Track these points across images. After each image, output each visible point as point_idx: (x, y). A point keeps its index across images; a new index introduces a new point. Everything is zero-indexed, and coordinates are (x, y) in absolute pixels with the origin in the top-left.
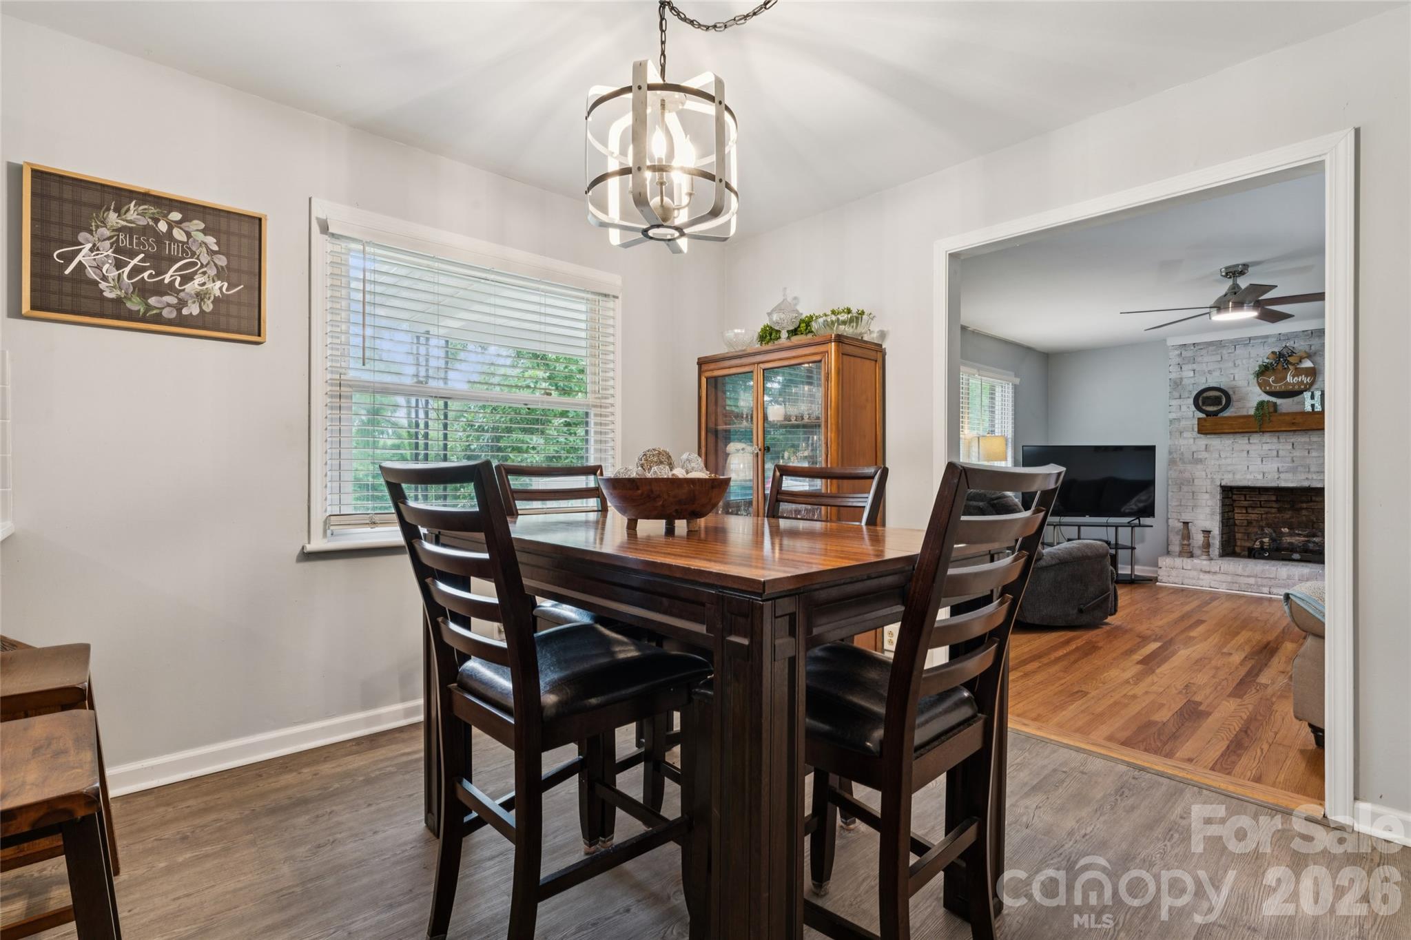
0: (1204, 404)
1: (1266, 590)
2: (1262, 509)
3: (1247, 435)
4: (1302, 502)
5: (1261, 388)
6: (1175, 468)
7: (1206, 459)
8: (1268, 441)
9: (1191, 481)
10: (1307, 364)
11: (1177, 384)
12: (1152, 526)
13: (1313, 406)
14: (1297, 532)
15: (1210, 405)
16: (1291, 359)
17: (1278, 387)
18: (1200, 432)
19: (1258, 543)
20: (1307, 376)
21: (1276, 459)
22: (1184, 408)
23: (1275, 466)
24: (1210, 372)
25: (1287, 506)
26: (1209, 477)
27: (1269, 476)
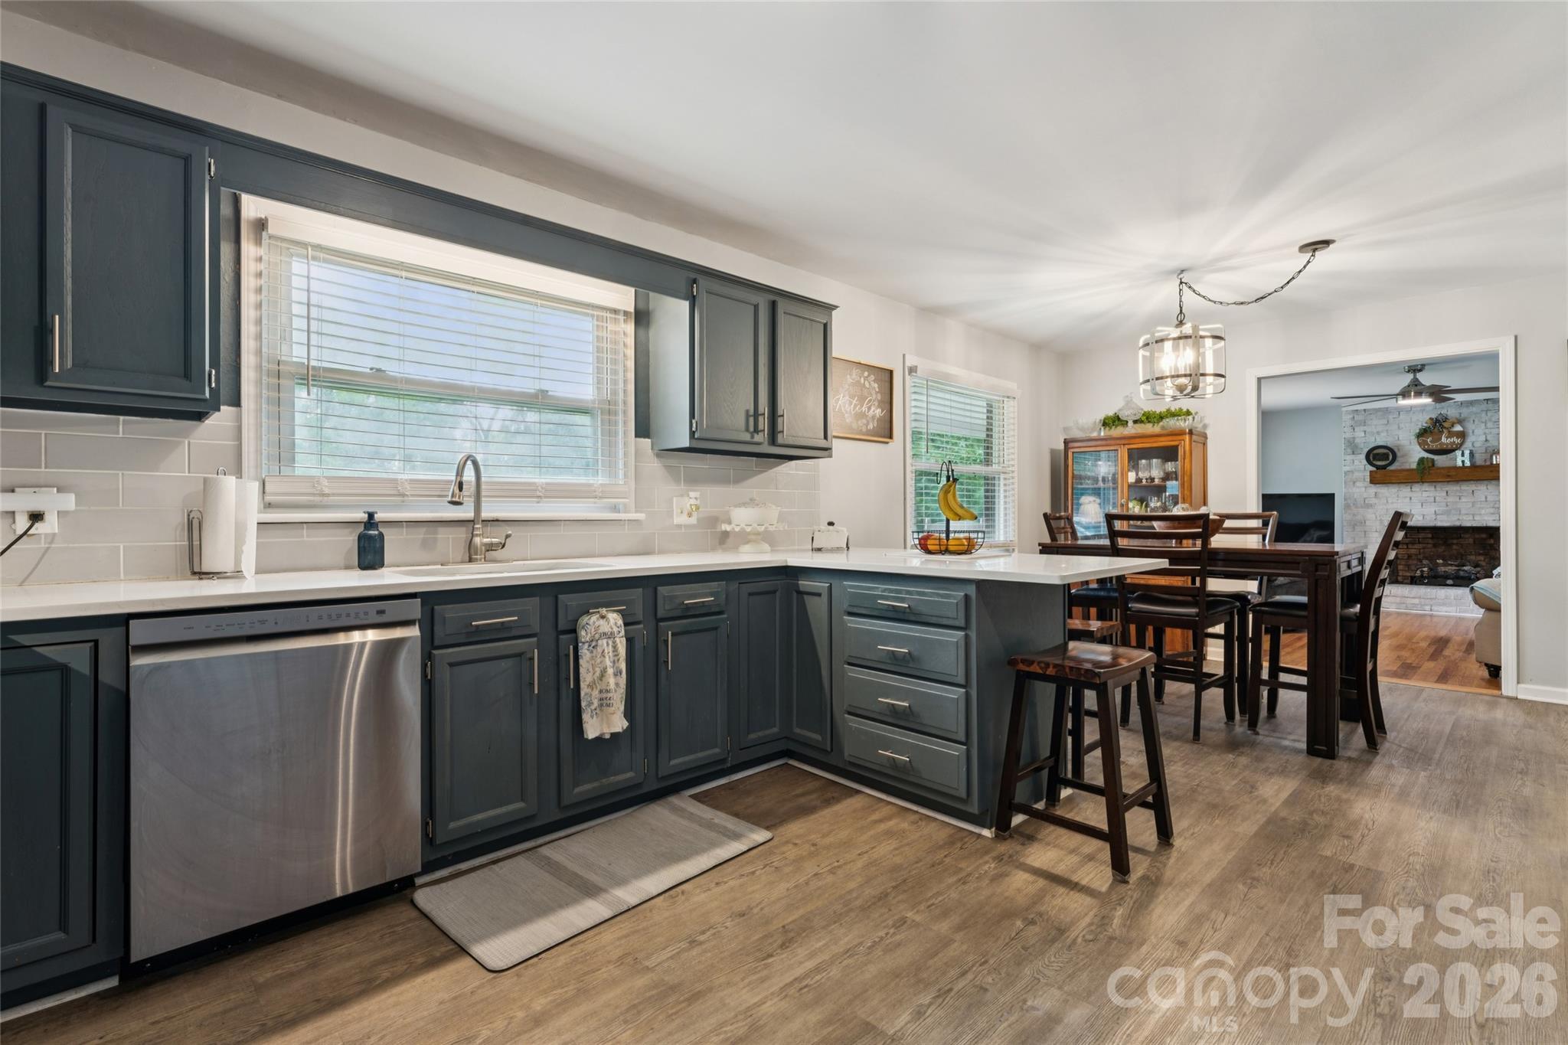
0: (1374, 459)
1: (1428, 608)
2: (1421, 545)
3: (1410, 484)
4: (1453, 539)
5: (1420, 447)
6: (1350, 511)
7: (1375, 504)
8: (1427, 489)
9: (1363, 523)
10: (1458, 428)
11: (1351, 443)
13: (1463, 462)
14: (1450, 562)
15: (1379, 460)
16: (1445, 424)
17: (1435, 446)
18: (1372, 482)
19: (1418, 572)
20: (1458, 438)
21: (1434, 503)
22: (1356, 462)
23: (1433, 509)
24: (1378, 433)
25: (1440, 542)
26: (1379, 518)
27: (1428, 518)
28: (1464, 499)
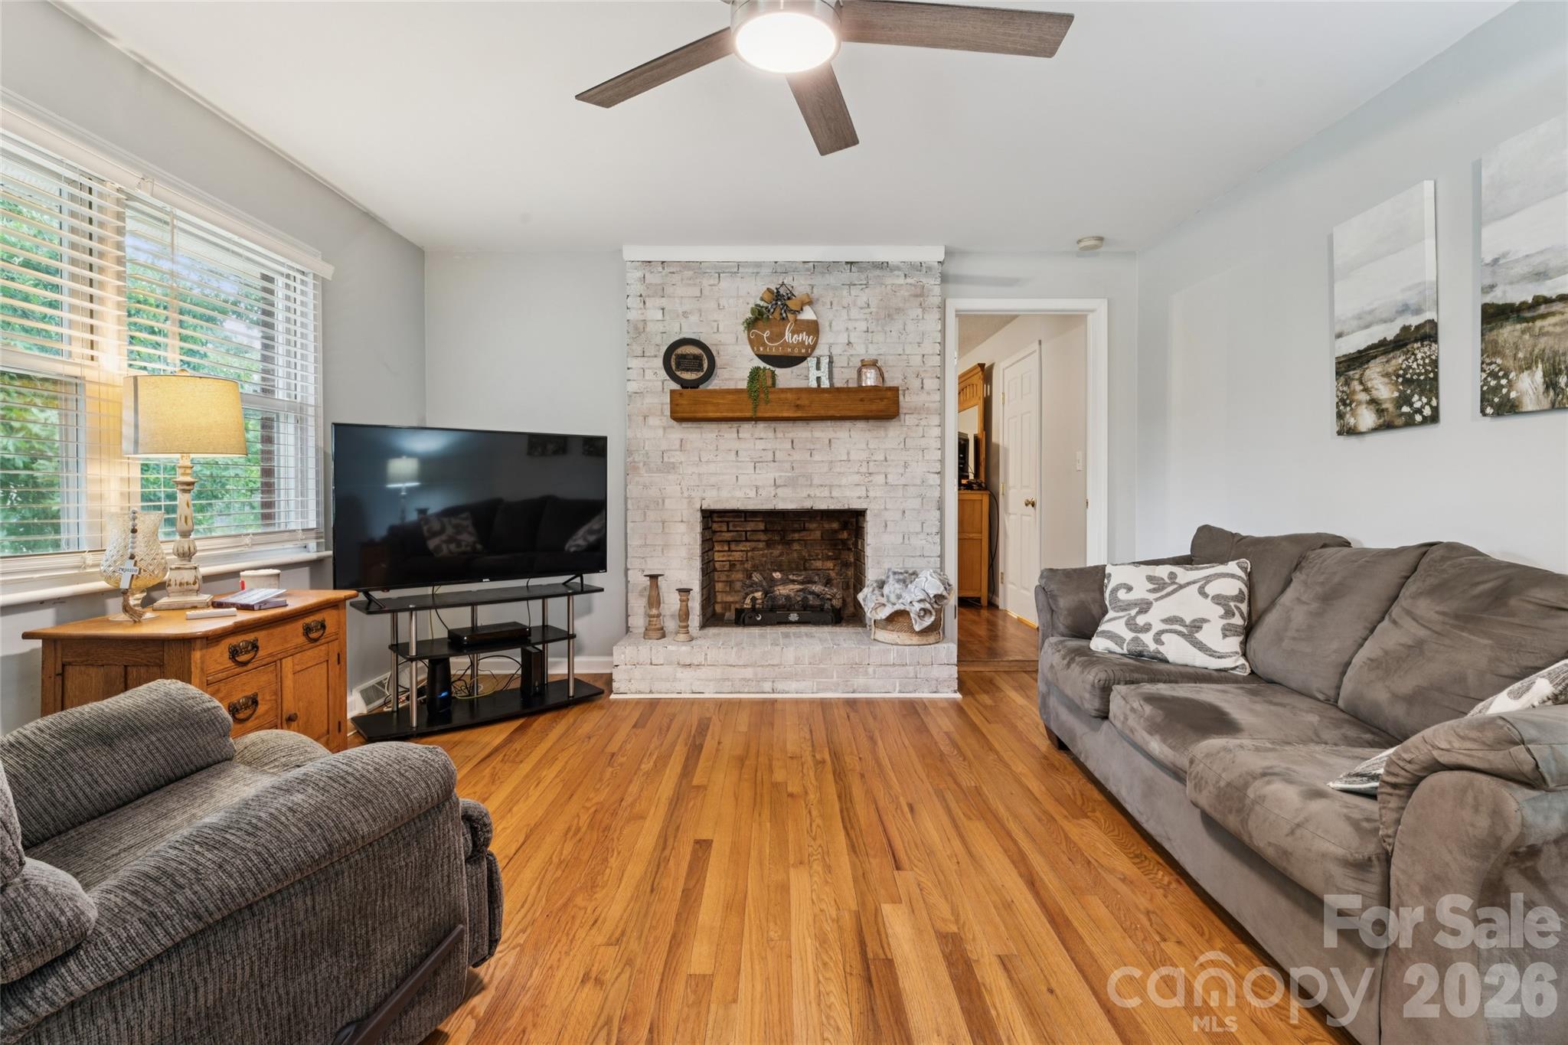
0: (678, 365)
1: (767, 686)
2: (748, 544)
3: (735, 425)
4: (795, 531)
5: (753, 349)
6: (637, 479)
7: (681, 463)
8: (762, 435)
9: (660, 503)
10: (808, 314)
11: (638, 330)
12: (602, 590)
13: (818, 379)
14: (791, 577)
15: (688, 370)
16: (791, 304)
17: (774, 348)
18: (673, 416)
19: (748, 601)
20: (808, 334)
21: (772, 464)
22: (649, 374)
23: (771, 476)
24: (685, 314)
25: (777, 538)
26: (686, 494)
27: (763, 493)
28: (817, 457)
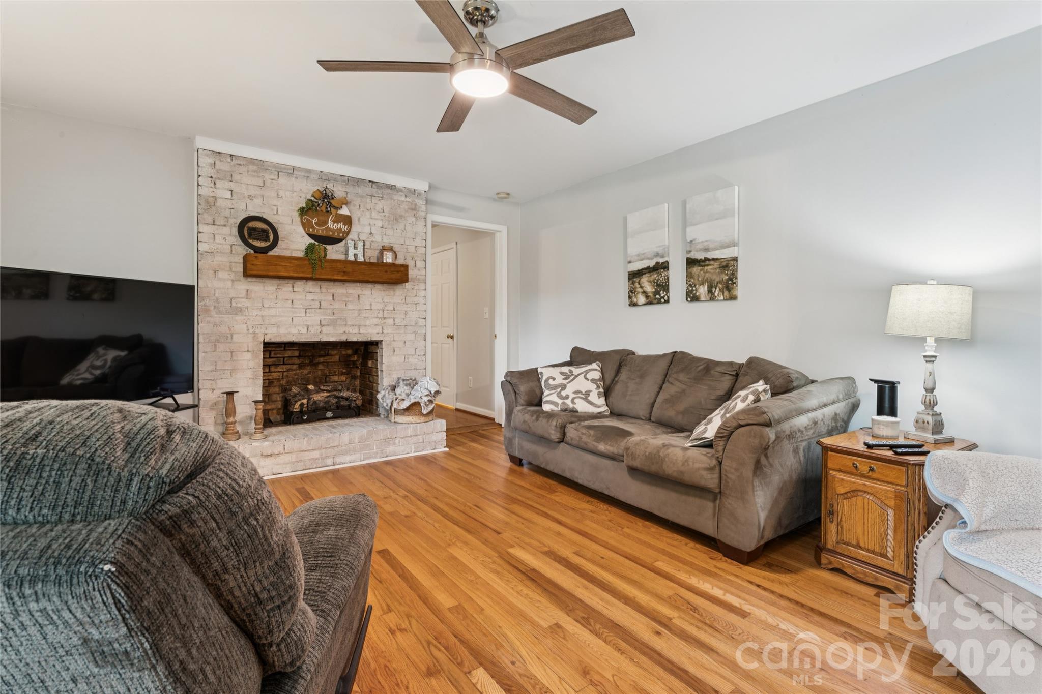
0: (250, 235)
1: (329, 461)
2: (285, 366)
3: (291, 281)
5: (305, 230)
6: (208, 319)
7: (247, 308)
8: (311, 290)
9: (228, 337)
10: (344, 211)
11: (209, 204)
14: (322, 387)
15: (258, 240)
16: (333, 202)
17: (320, 231)
18: (246, 273)
19: (298, 406)
20: (345, 224)
21: (318, 310)
22: (219, 239)
23: (318, 318)
24: (251, 197)
25: (307, 361)
27: (312, 330)
28: (350, 306)
